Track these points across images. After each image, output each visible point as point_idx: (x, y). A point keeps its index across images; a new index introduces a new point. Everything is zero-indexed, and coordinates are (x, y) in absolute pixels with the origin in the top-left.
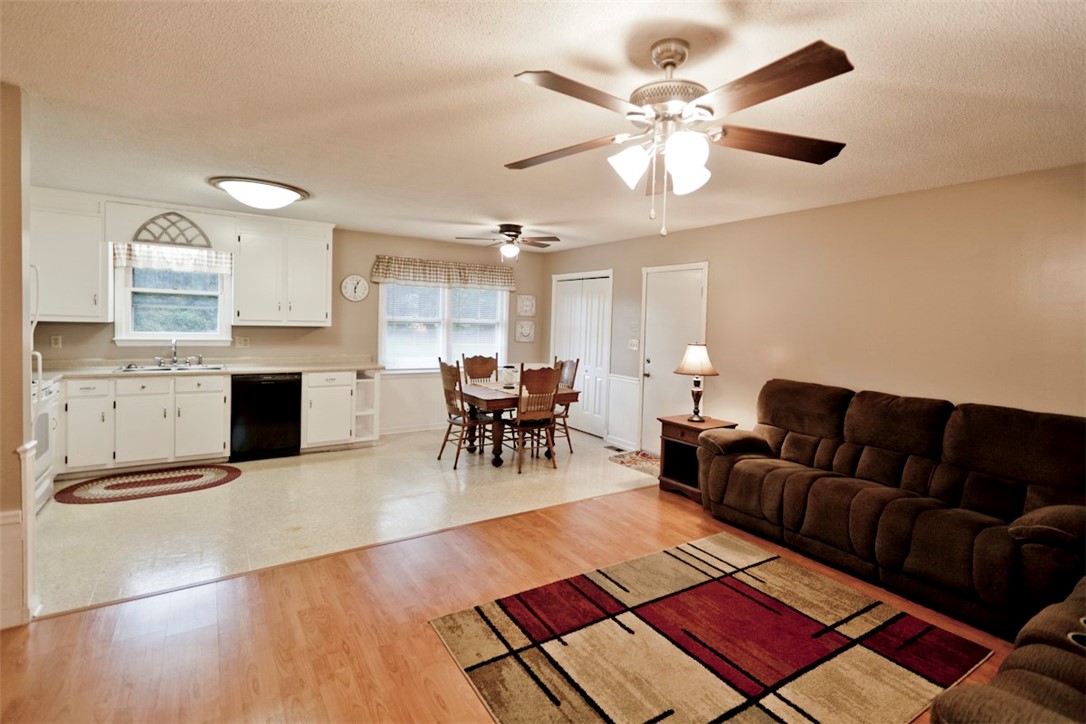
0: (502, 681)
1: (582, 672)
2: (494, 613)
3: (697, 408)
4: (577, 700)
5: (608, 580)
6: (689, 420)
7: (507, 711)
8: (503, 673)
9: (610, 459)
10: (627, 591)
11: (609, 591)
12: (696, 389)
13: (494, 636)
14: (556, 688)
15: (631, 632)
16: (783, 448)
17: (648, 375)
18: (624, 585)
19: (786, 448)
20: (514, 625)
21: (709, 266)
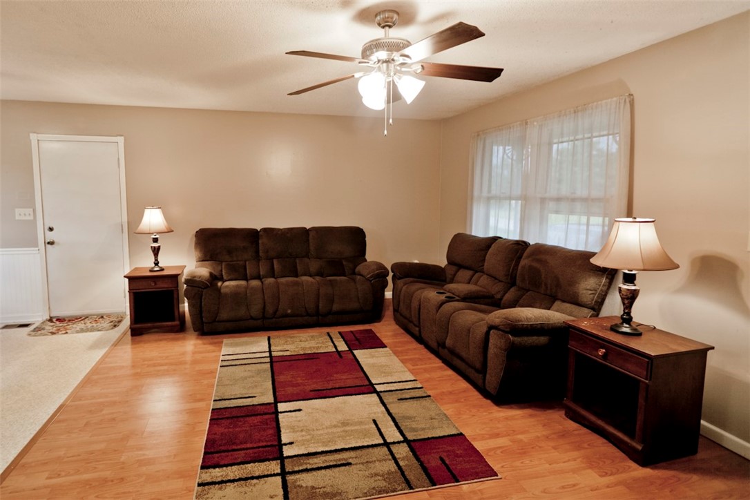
0: (313, 487)
1: (325, 444)
2: (219, 474)
3: (156, 260)
4: (352, 454)
5: (232, 400)
6: (151, 271)
7: (347, 492)
8: (304, 485)
9: (29, 335)
10: (255, 397)
11: (248, 404)
12: (156, 245)
13: (255, 481)
14: (334, 460)
15: (300, 410)
16: (224, 274)
17: (51, 243)
18: (247, 396)
19: (225, 273)
20: (249, 465)
21: (125, 140)
